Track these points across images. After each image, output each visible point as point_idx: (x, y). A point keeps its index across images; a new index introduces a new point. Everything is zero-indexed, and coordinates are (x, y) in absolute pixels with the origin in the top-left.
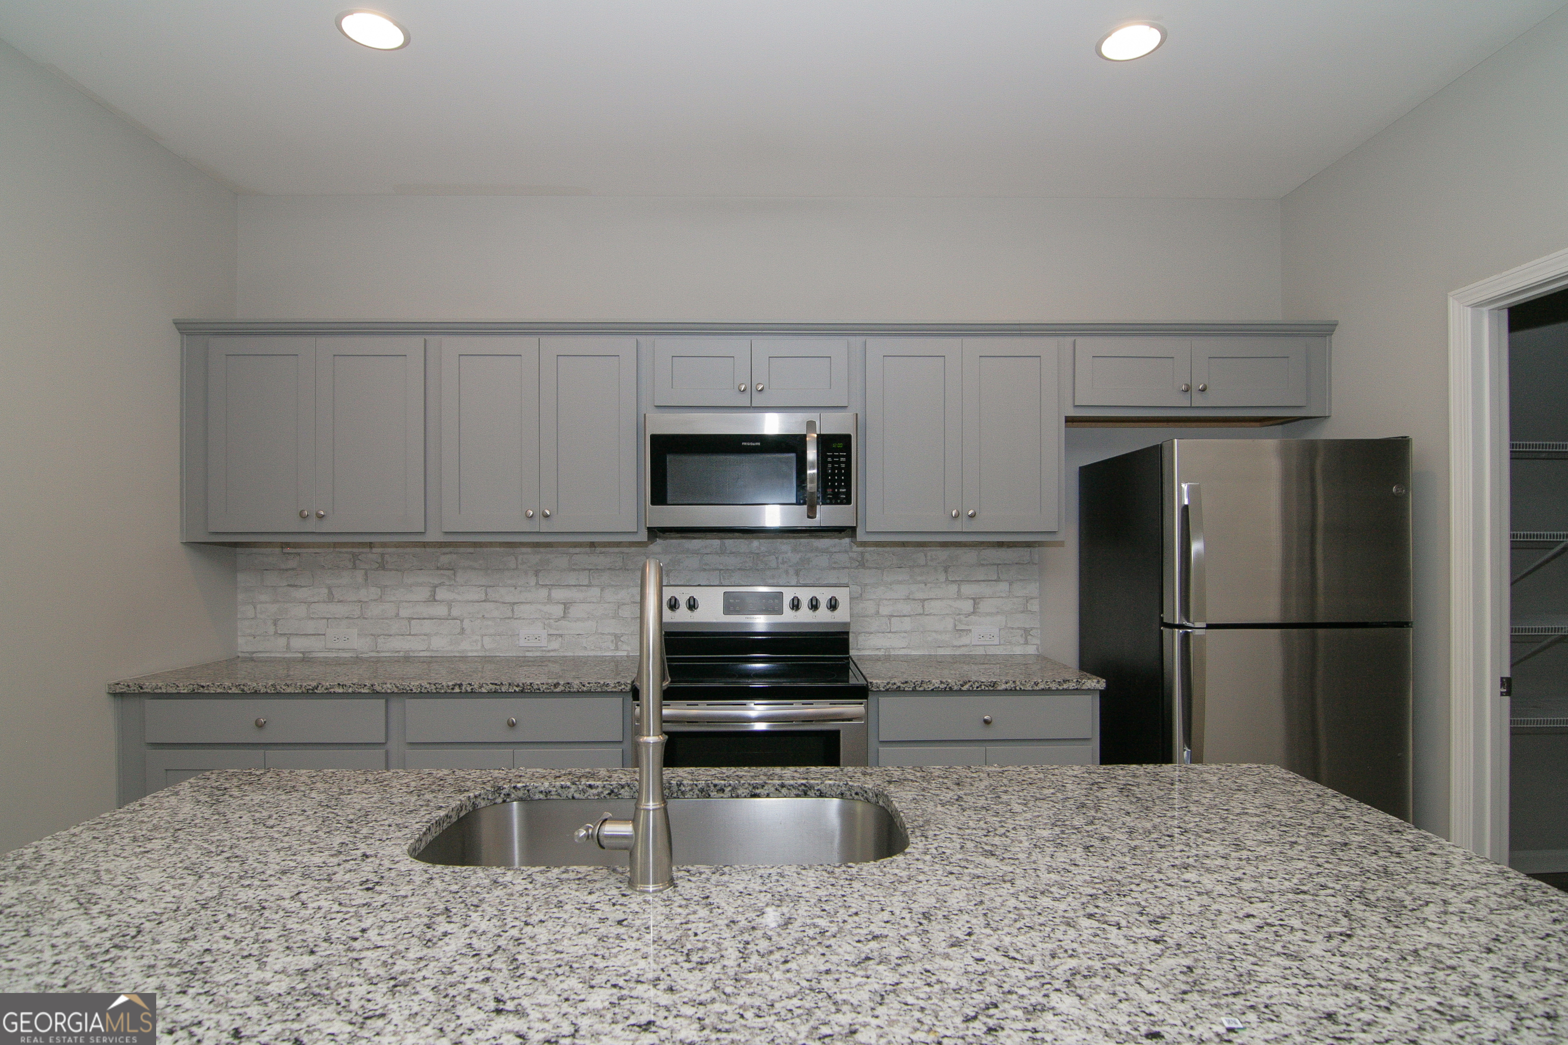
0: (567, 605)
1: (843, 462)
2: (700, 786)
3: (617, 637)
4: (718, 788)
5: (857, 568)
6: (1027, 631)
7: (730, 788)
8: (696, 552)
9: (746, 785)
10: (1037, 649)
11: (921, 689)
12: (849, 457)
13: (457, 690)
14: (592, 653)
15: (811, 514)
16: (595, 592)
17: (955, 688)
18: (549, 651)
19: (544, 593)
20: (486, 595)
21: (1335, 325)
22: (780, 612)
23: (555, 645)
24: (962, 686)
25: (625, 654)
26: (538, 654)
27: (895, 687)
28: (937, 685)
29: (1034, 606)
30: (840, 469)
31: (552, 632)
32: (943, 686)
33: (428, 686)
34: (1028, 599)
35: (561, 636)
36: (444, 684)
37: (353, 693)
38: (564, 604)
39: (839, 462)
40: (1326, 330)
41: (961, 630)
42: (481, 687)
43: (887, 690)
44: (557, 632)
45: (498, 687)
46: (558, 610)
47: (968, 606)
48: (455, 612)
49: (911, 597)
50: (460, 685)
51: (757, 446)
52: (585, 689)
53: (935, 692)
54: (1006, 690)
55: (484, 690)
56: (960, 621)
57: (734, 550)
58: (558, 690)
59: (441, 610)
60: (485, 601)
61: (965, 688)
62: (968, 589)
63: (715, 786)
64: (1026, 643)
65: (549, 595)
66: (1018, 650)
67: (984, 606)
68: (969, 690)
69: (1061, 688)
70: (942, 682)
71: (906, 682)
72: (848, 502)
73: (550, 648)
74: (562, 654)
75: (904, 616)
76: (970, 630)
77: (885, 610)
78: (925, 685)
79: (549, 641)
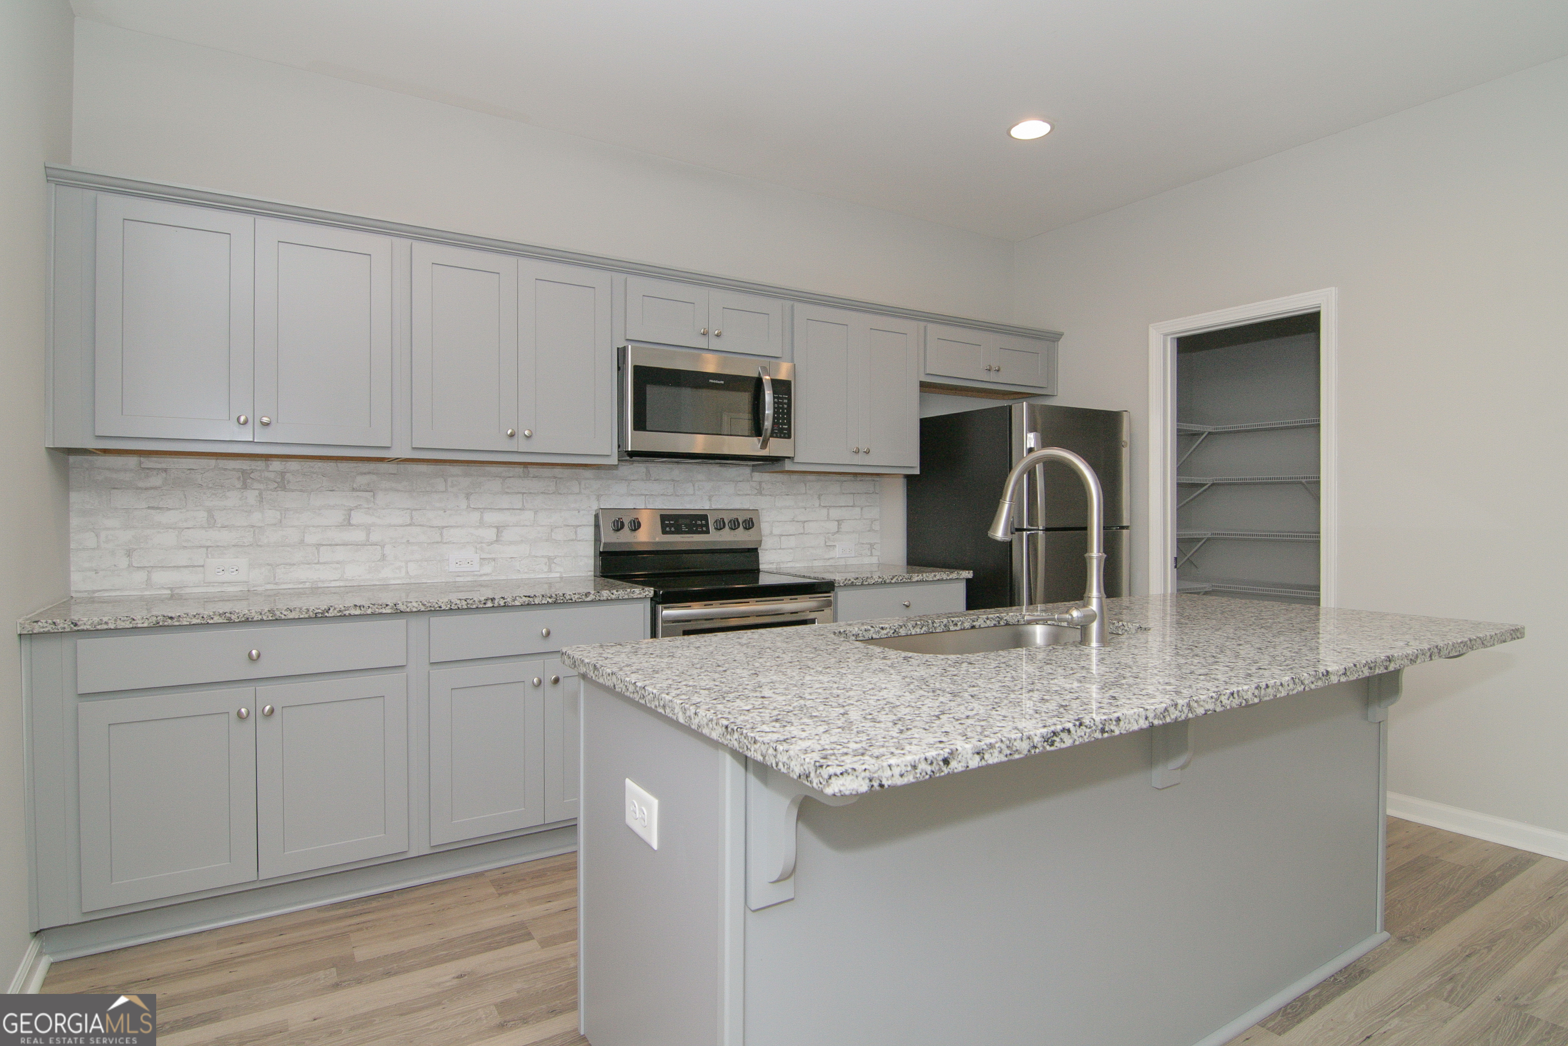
0: (499, 529)
1: (785, 403)
2: (944, 623)
3: (550, 560)
4: (954, 623)
5: (756, 495)
6: (872, 546)
7: (960, 623)
9: (969, 620)
10: (879, 559)
11: (867, 583)
12: (790, 399)
13: (489, 604)
14: (525, 576)
15: (764, 445)
16: (528, 515)
17: (888, 581)
18: (481, 575)
19: (475, 516)
20: (412, 518)
21: (1061, 335)
22: (708, 532)
23: (487, 569)
24: (892, 579)
25: (558, 575)
26: (469, 579)
27: (850, 582)
28: (876, 580)
29: (876, 526)
30: (783, 408)
31: (484, 556)
32: (880, 580)
34: (873, 521)
35: (494, 559)
36: (475, 599)
37: (373, 614)
38: (497, 528)
39: (782, 403)
40: (1054, 337)
41: (830, 546)
42: (514, 600)
43: (845, 585)
44: (490, 556)
45: (531, 599)
46: (491, 534)
47: (833, 526)
48: (374, 537)
49: (796, 519)
50: (493, 600)
51: (722, 384)
54: (917, 581)
55: (517, 603)
56: (829, 539)
57: (658, 477)
58: (588, 599)
59: (358, 536)
60: (410, 525)
61: (893, 581)
62: (835, 513)
63: (953, 621)
64: (871, 555)
65: (482, 518)
66: (866, 560)
67: (845, 527)
68: (896, 583)
69: (948, 578)
70: (879, 577)
71: (857, 578)
72: (789, 437)
73: (482, 572)
74: (495, 578)
75: (790, 535)
76: (835, 546)
77: (776, 531)
78: (869, 580)
79: (481, 565)
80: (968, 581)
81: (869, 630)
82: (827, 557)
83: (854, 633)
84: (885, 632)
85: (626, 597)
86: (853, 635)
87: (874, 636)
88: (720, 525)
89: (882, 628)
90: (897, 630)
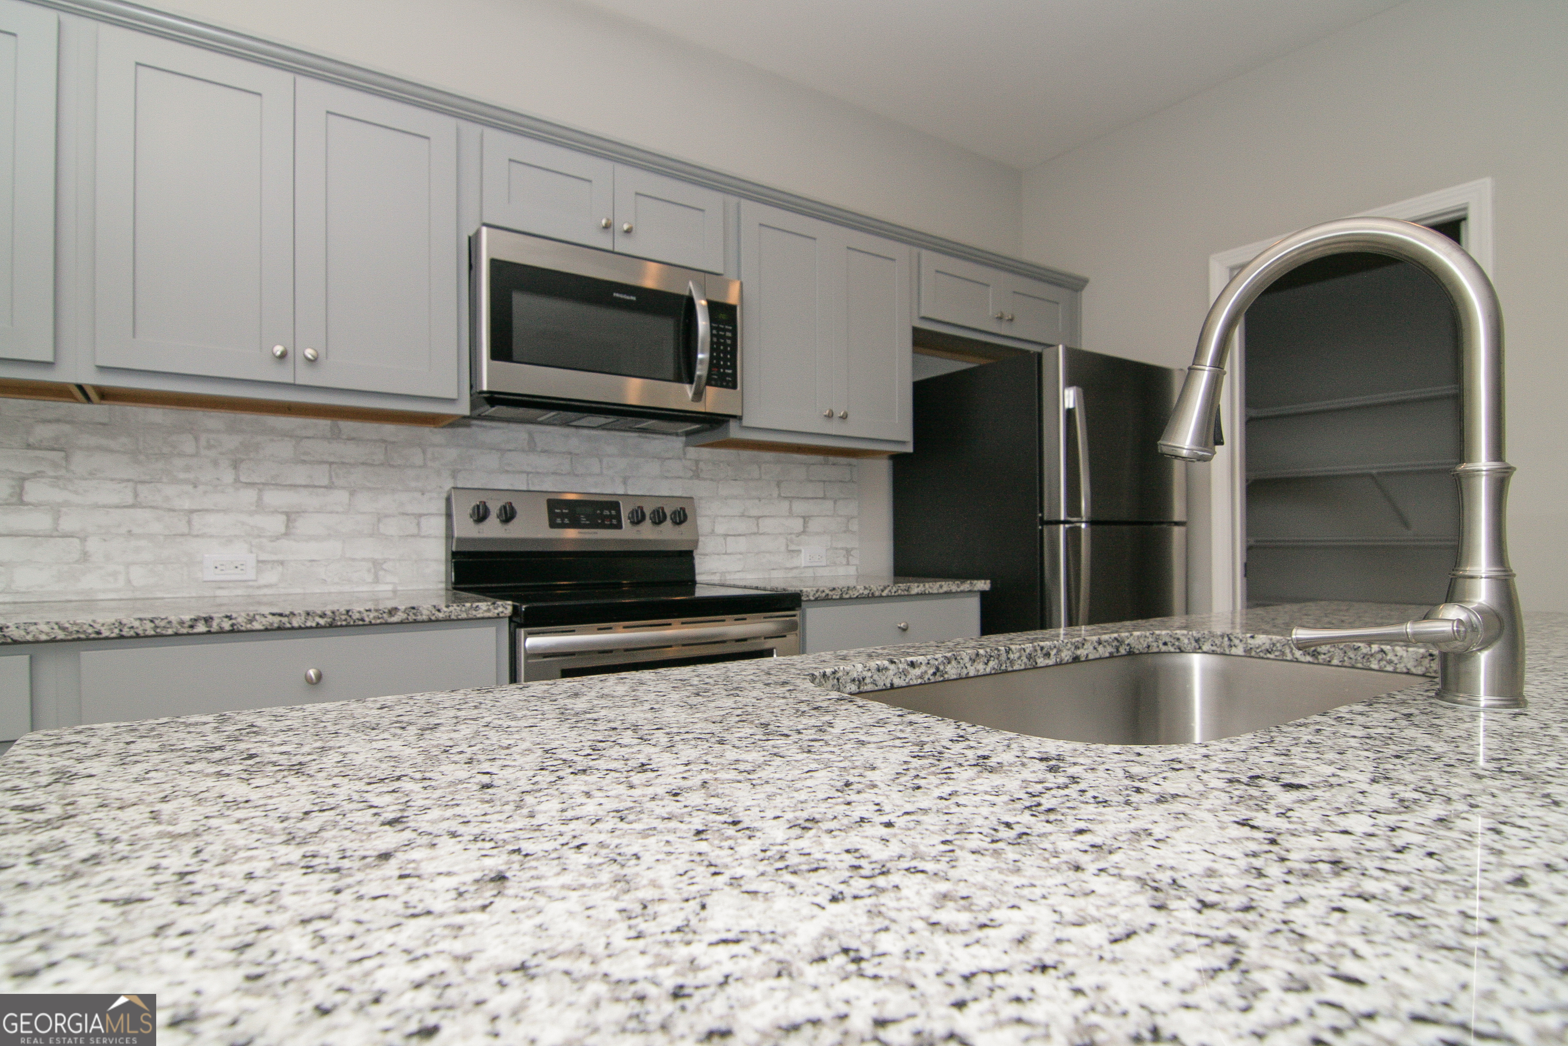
0: (291, 516)
1: (729, 338)
3: (377, 565)
5: (691, 478)
6: (848, 552)
8: (494, 448)
10: (857, 569)
11: (847, 596)
12: (734, 332)
13: (201, 628)
14: (334, 589)
16: (340, 497)
17: (877, 594)
18: (259, 587)
19: (249, 495)
20: (136, 495)
21: (1085, 281)
22: (619, 526)
23: (271, 576)
24: (882, 591)
25: (390, 587)
26: (240, 592)
27: (824, 595)
28: (861, 592)
29: (854, 526)
30: (725, 344)
31: (263, 557)
32: (866, 592)
33: (137, 624)
34: (849, 518)
35: (282, 563)
36: (172, 618)
38: (287, 514)
39: (724, 337)
40: (1077, 284)
41: (793, 551)
42: (250, 621)
43: (816, 599)
44: (275, 558)
45: (285, 620)
46: (276, 523)
47: (797, 524)
49: (746, 514)
50: (208, 620)
51: (631, 301)
52: (441, 615)
53: (860, 599)
54: (918, 594)
55: (257, 626)
56: (792, 541)
57: (546, 448)
58: (395, 619)
60: (133, 506)
61: (884, 594)
62: (800, 507)
64: (848, 564)
65: (260, 499)
66: (841, 571)
67: (814, 525)
68: (888, 596)
70: (865, 588)
71: (834, 589)
72: (734, 387)
73: (262, 582)
74: (282, 591)
75: (740, 535)
76: (800, 551)
77: (720, 529)
78: (850, 592)
79: (259, 571)
80: (983, 594)
81: (887, 669)
82: (788, 565)
83: (855, 675)
84: (917, 672)
85: (464, 616)
86: (854, 680)
87: (897, 682)
88: (638, 518)
89: (912, 665)
90: (941, 668)
